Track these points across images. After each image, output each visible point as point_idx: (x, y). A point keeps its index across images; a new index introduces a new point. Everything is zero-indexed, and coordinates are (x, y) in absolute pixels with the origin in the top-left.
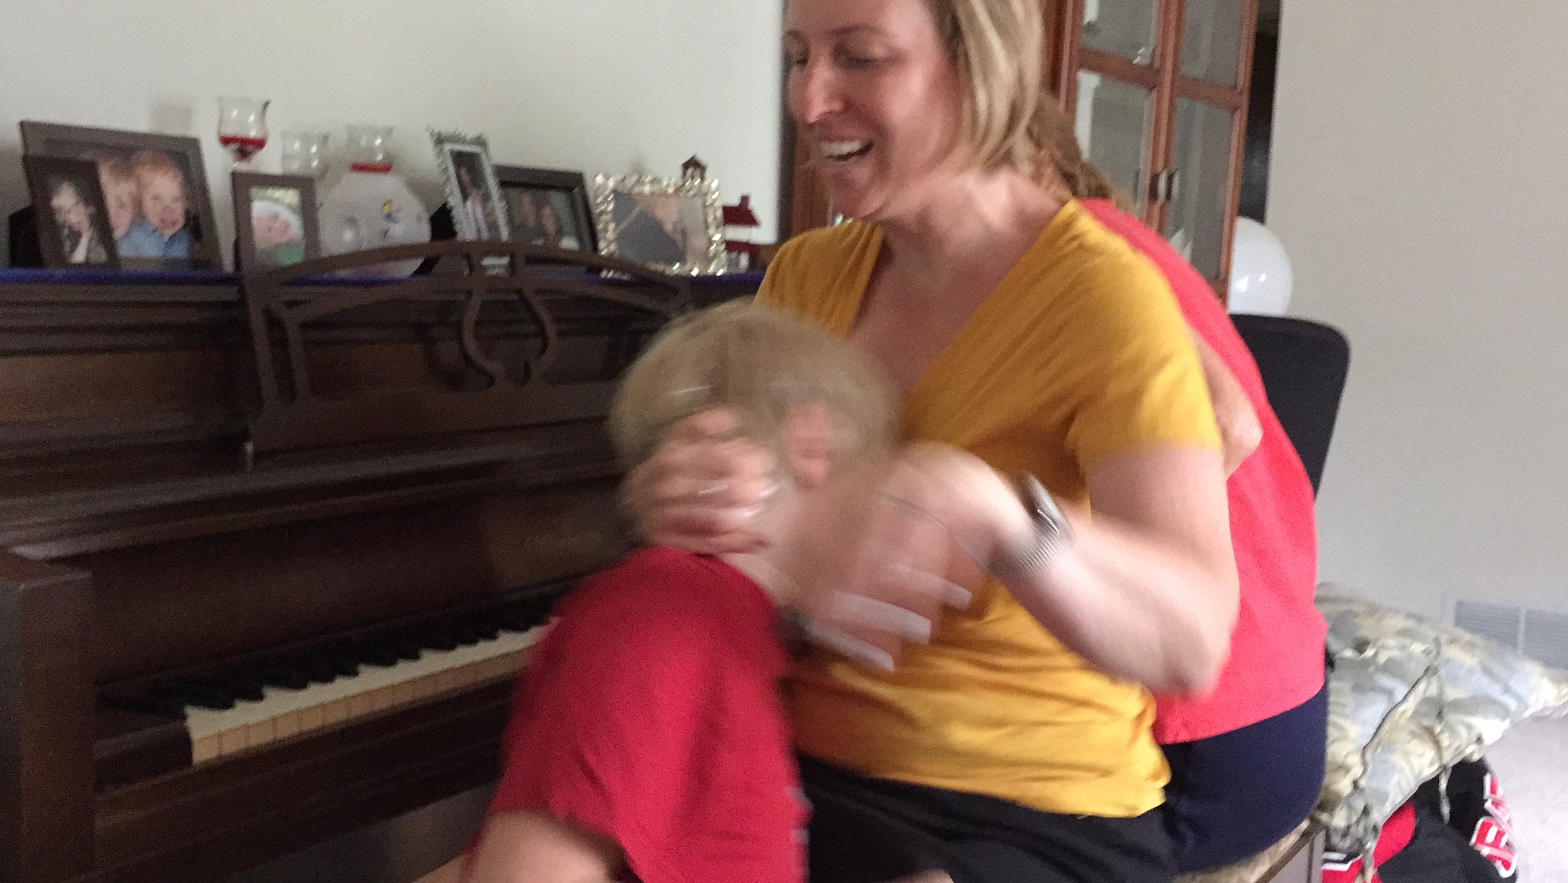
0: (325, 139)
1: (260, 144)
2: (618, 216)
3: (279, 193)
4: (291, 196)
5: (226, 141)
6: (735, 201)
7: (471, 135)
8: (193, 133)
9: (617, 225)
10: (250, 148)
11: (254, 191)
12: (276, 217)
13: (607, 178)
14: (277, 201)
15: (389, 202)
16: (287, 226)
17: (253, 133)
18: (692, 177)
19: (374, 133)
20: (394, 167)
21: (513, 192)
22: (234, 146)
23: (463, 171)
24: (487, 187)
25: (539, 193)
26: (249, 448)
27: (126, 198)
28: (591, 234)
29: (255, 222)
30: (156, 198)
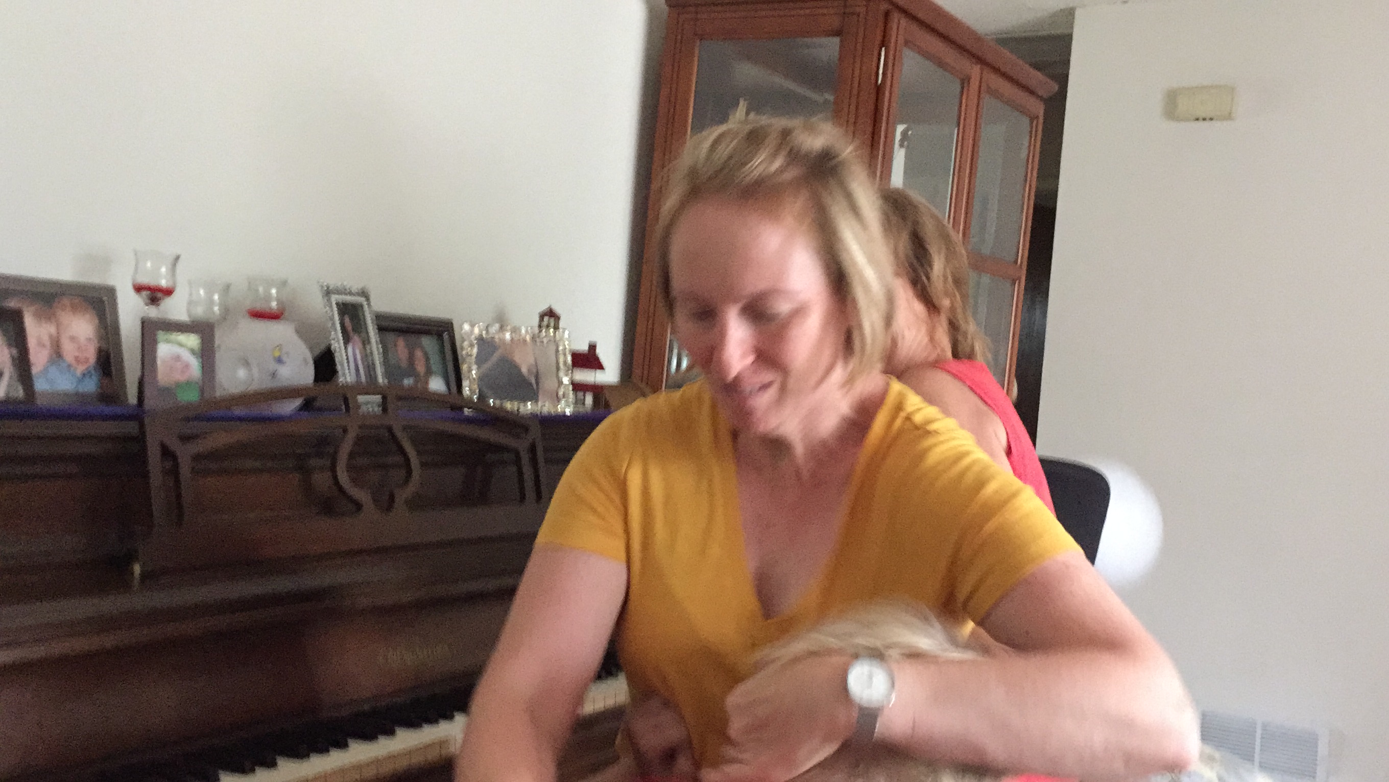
0: (227, 288)
1: (169, 292)
2: (480, 360)
3: (182, 338)
4: (192, 340)
5: (139, 289)
6: (584, 347)
7: (356, 286)
8: (110, 282)
9: (479, 368)
10: (159, 295)
11: (161, 335)
12: (178, 358)
13: (473, 326)
14: (181, 345)
15: (280, 347)
16: (187, 366)
17: (164, 283)
18: (548, 326)
19: (269, 284)
20: (286, 314)
21: (391, 337)
22: (145, 293)
23: (347, 320)
24: (367, 333)
25: (413, 338)
26: (137, 569)
27: (46, 340)
28: (456, 377)
29: (159, 362)
30: (73, 339)
